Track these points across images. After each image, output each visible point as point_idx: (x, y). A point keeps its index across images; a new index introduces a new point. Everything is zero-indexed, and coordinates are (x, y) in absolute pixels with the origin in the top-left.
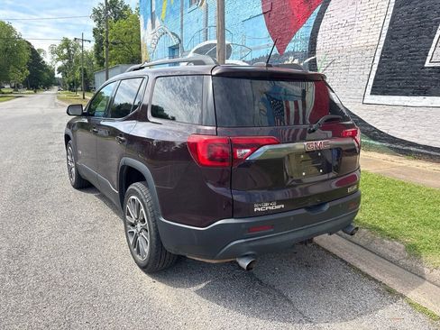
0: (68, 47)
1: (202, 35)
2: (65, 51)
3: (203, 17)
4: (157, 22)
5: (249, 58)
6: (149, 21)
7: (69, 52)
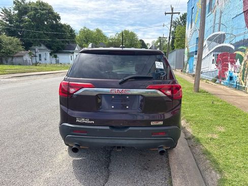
0: (160, 41)
1: (212, 29)
2: (159, 44)
3: (214, 18)
4: (193, 24)
5: (234, 42)
6: (190, 24)
7: (161, 44)
